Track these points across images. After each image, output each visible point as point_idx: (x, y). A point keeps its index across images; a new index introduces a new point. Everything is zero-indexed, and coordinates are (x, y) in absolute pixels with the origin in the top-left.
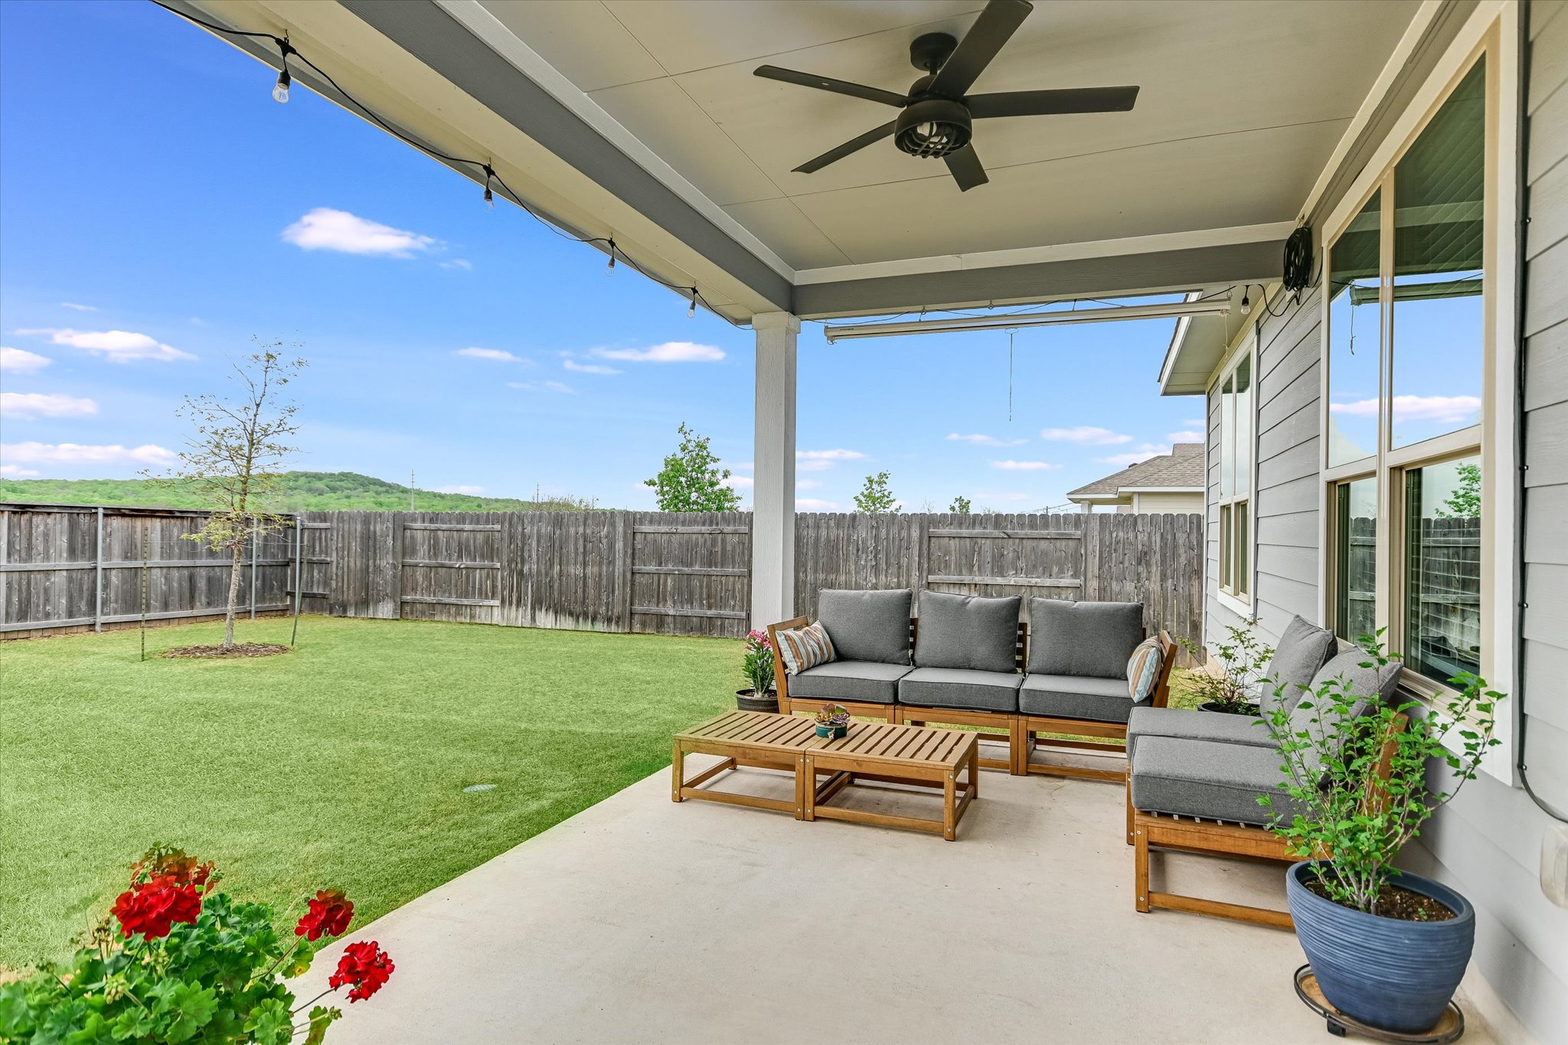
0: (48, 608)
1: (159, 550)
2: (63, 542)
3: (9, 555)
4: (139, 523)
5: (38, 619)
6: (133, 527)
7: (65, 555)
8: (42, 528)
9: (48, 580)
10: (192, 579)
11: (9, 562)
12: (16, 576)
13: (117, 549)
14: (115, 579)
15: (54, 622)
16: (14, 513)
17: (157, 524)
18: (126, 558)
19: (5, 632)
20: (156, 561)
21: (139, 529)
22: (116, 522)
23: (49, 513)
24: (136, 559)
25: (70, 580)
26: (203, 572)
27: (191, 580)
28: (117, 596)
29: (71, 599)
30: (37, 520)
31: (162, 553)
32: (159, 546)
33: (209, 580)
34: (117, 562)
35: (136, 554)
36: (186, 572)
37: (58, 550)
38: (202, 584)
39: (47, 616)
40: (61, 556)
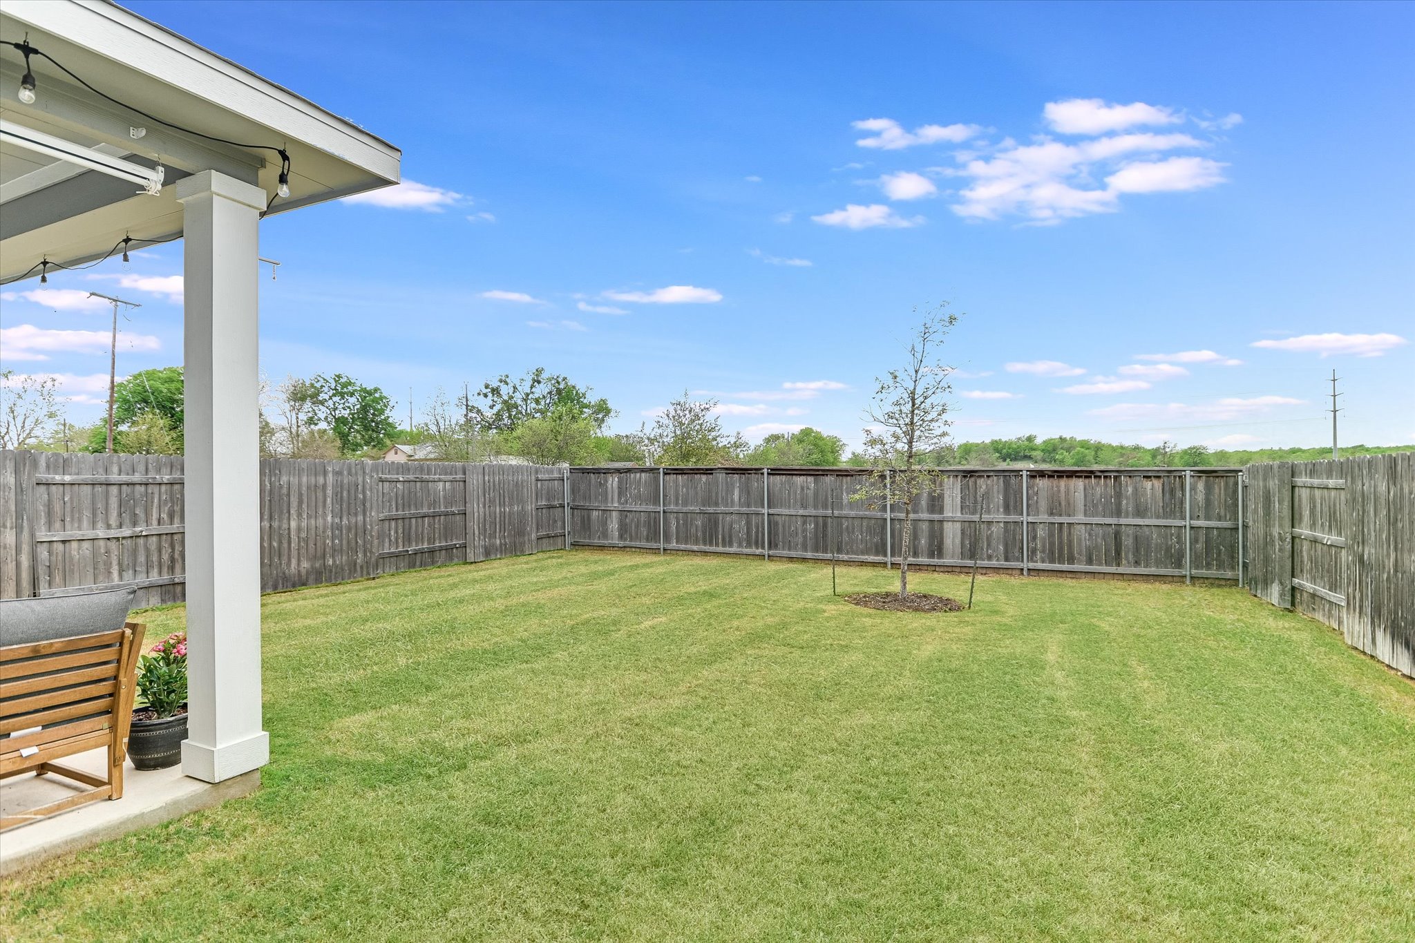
0: (990, 551)
1: (1083, 508)
2: (999, 499)
3: (962, 509)
4: (1063, 483)
5: (983, 560)
6: (1058, 487)
7: (1002, 510)
8: (984, 487)
9: (989, 529)
10: (1117, 535)
11: (962, 514)
12: (967, 524)
13: (1043, 505)
14: (1041, 532)
15: (994, 563)
16: (965, 477)
17: (1079, 484)
18: (1051, 514)
19: (961, 567)
20: (1080, 518)
21: (1063, 489)
22: (1042, 483)
23: (988, 476)
24: (1061, 515)
25: (1006, 530)
26: (1131, 531)
27: (1116, 537)
28: (1044, 546)
29: (1006, 546)
30: (981, 481)
31: (1085, 510)
32: (1083, 504)
33: (1136, 538)
34: (1044, 517)
35: (1061, 510)
36: (1111, 530)
37: (996, 507)
38: (1127, 542)
39: (990, 558)
40: (998, 510)
